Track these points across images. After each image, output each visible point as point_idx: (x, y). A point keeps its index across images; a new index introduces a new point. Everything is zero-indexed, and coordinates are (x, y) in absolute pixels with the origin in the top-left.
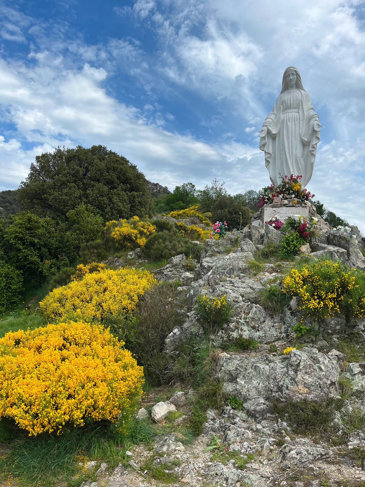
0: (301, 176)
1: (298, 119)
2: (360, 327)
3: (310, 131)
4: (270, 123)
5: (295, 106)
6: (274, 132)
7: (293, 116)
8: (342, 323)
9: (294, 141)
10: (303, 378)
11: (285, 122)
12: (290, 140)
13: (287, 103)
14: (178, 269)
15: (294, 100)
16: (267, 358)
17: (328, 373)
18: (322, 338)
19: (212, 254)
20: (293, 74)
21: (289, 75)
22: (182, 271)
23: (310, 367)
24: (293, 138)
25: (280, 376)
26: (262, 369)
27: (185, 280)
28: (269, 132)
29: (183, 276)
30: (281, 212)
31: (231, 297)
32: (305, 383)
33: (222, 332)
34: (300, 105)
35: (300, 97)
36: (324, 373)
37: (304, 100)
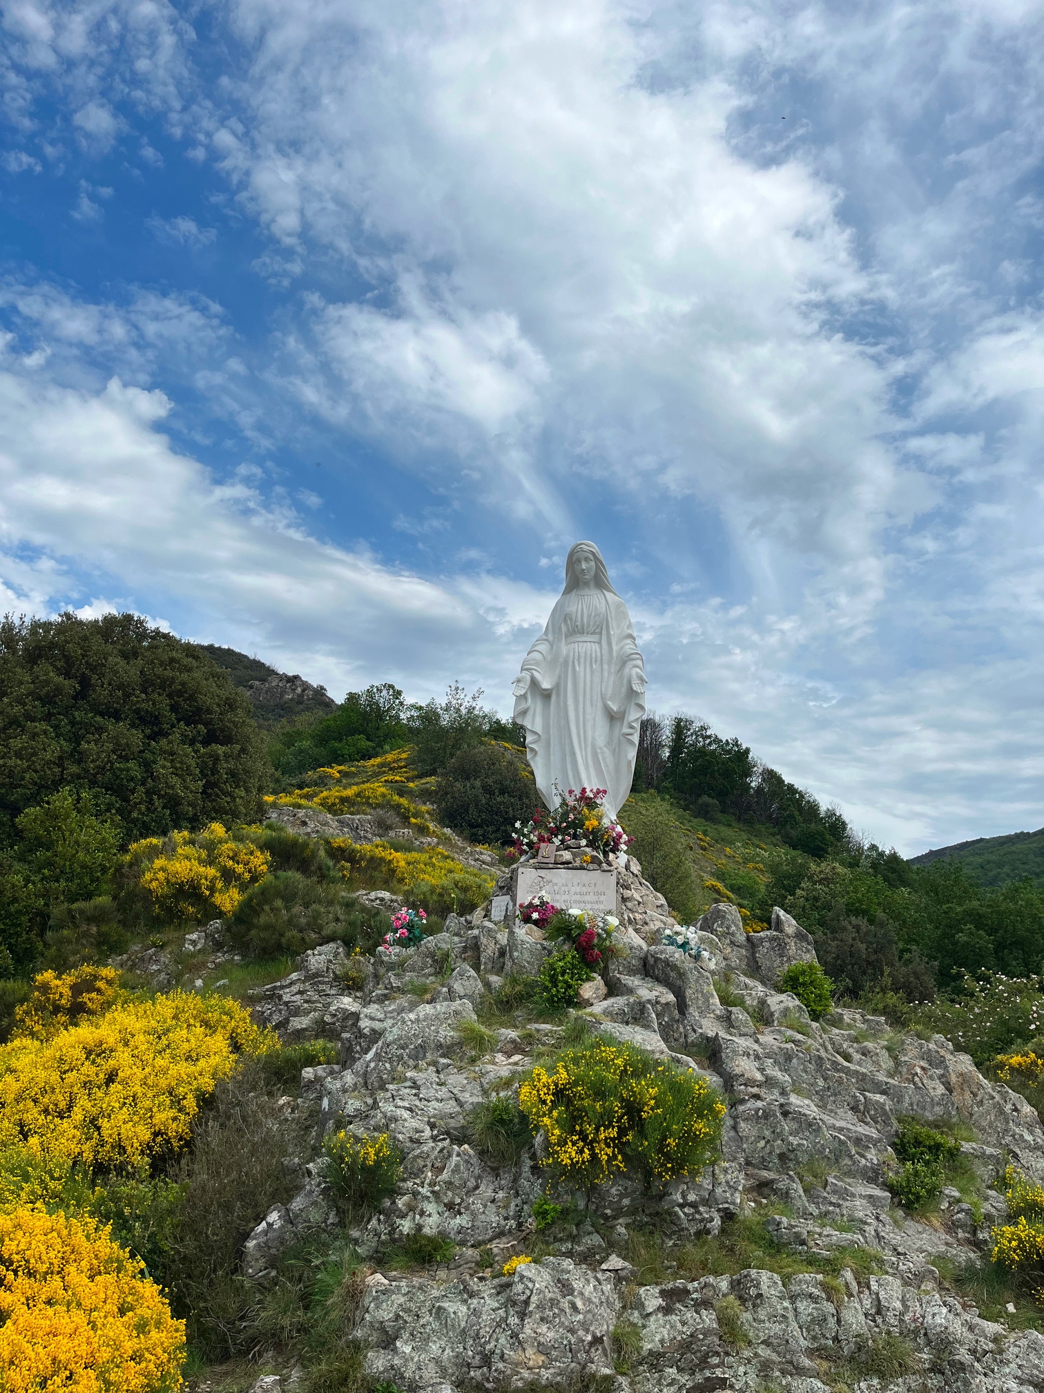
0: (605, 792)
1: (599, 659)
2: (674, 1197)
3: (624, 690)
4: (537, 664)
5: (592, 629)
6: (546, 685)
7: (589, 652)
8: (634, 1192)
9: (589, 709)
10: (535, 1332)
11: (571, 663)
12: (581, 706)
13: (576, 621)
14: (322, 987)
15: (589, 616)
16: (465, 1287)
17: (589, 1316)
18: (591, 1229)
19: (385, 995)
20: (587, 559)
21: (579, 561)
22: (333, 992)
23: (552, 1304)
24: (588, 702)
25: (488, 1329)
26: (453, 1316)
27: (338, 1020)
28: (534, 683)
29: (332, 1008)
30: (555, 881)
31: (404, 1130)
32: (539, 1344)
33: (379, 1220)
34: (604, 627)
35: (604, 609)
36: (581, 1316)
37: (611, 617)
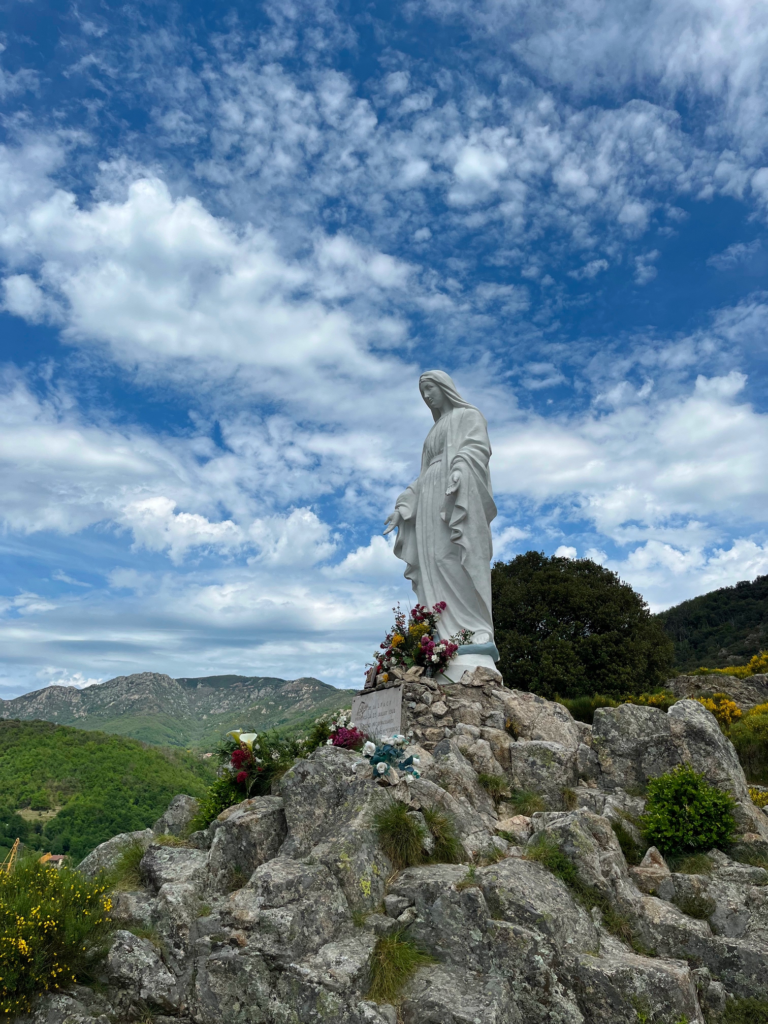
1: (439, 475)
4: (404, 498)
5: (437, 449)
7: (433, 472)
13: (428, 448)
15: (435, 438)
20: (427, 387)
28: (400, 517)
30: (370, 704)
34: (445, 444)
35: (447, 425)
37: (452, 431)
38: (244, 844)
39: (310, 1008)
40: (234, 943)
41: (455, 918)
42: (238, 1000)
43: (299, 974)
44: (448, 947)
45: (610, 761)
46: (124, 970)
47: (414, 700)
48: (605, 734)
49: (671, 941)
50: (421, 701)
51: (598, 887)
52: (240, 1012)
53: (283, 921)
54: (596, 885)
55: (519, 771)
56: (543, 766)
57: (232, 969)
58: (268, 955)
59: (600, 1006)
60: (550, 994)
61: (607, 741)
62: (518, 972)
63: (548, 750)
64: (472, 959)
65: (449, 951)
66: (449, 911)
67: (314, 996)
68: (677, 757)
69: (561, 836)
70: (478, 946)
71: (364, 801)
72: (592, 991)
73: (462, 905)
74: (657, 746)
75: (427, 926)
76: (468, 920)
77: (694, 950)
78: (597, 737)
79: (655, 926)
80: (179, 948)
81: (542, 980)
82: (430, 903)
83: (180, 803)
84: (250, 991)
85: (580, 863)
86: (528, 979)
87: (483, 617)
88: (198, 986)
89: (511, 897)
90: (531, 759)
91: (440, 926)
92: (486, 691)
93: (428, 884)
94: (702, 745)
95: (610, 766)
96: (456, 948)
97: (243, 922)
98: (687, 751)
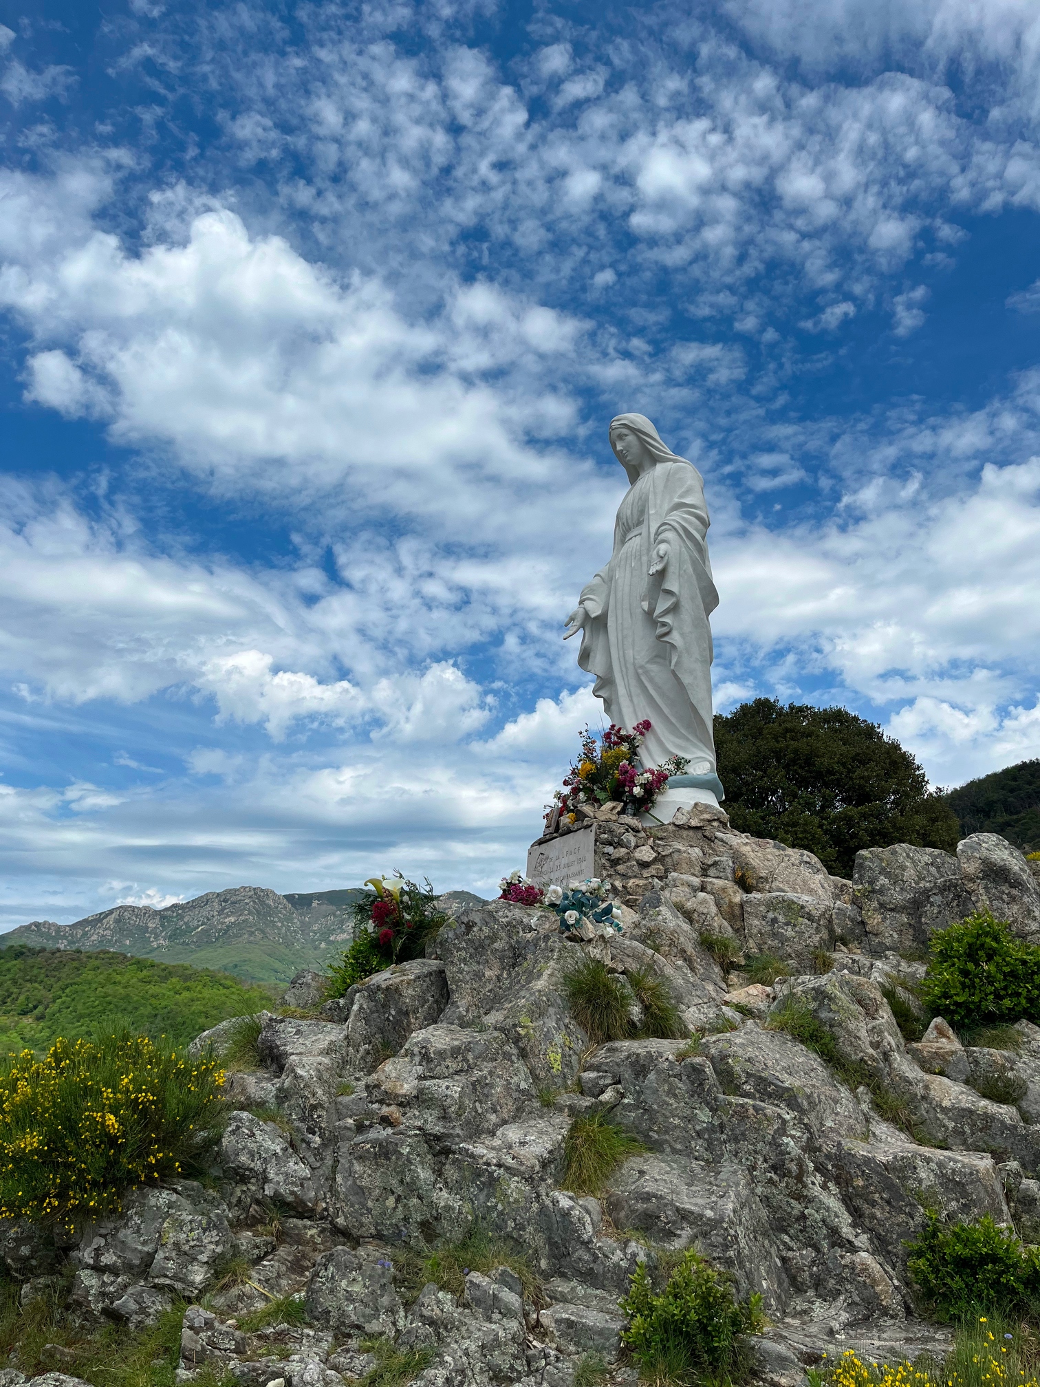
5: (636, 519)
13: (623, 519)
15: (632, 504)
20: (620, 437)
30: (551, 855)
34: (645, 511)
35: (649, 486)
37: (655, 493)
38: (393, 1012)
39: (488, 1197)
40: (386, 1121)
41: (675, 1096)
42: (393, 1193)
43: (472, 1156)
44: (666, 1132)
45: (878, 918)
46: (243, 1158)
47: (611, 844)
48: (871, 883)
49: (967, 1129)
50: (620, 844)
51: (866, 1062)
52: (396, 1207)
53: (449, 1092)
54: (862, 1059)
55: (755, 931)
56: (788, 924)
57: (385, 1152)
58: (430, 1134)
59: (873, 1204)
60: (805, 1186)
61: (873, 891)
62: (761, 1159)
63: (794, 903)
64: (698, 1146)
65: (667, 1137)
66: (666, 1087)
67: (493, 1182)
68: (970, 906)
69: (815, 999)
70: (706, 1129)
71: (549, 959)
72: (861, 1183)
73: (684, 1078)
74: (942, 894)
75: (638, 1107)
76: (692, 1096)
77: (999, 1139)
78: (860, 887)
79: (945, 1110)
80: (314, 1133)
81: (794, 1167)
82: (641, 1078)
83: (304, 980)
84: (408, 1179)
85: (840, 1032)
86: (774, 1168)
87: (701, 741)
88: (339, 1179)
89: (748, 1066)
90: (771, 915)
91: (655, 1107)
92: (707, 834)
93: (638, 1055)
94: (1005, 888)
95: (878, 924)
96: (677, 1133)
97: (397, 1096)
98: (984, 898)
